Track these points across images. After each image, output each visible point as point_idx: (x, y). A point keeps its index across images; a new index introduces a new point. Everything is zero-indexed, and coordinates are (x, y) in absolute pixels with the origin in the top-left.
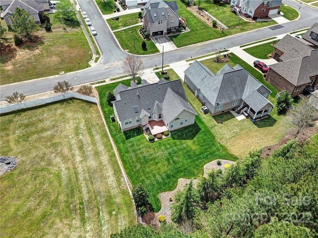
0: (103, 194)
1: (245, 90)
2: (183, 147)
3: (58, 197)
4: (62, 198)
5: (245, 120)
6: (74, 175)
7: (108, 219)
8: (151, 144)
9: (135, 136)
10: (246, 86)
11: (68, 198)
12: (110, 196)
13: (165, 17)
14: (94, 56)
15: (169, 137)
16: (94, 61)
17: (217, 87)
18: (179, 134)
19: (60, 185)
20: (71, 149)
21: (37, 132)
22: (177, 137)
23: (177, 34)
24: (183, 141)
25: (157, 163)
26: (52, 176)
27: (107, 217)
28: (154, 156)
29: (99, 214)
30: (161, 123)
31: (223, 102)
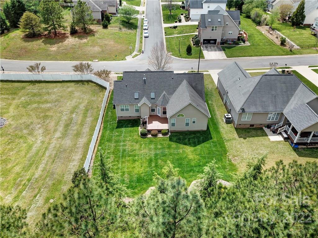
0: (55, 176)
1: (291, 102)
2: (177, 151)
3: (14, 166)
4: (17, 169)
5: (282, 143)
6: (44, 150)
7: (40, 205)
8: (140, 139)
9: (128, 127)
10: (293, 98)
11: (22, 171)
12: (61, 181)
13: (221, 24)
14: (135, 53)
15: (166, 137)
16: (132, 56)
17: (248, 91)
18: (181, 137)
20: (57, 124)
21: (39, 103)
22: (177, 140)
23: (233, 46)
24: (182, 146)
25: (134, 161)
26: (25, 145)
27: (42, 202)
28: (137, 152)
29: (35, 196)
30: (164, 120)
31: (253, 109)
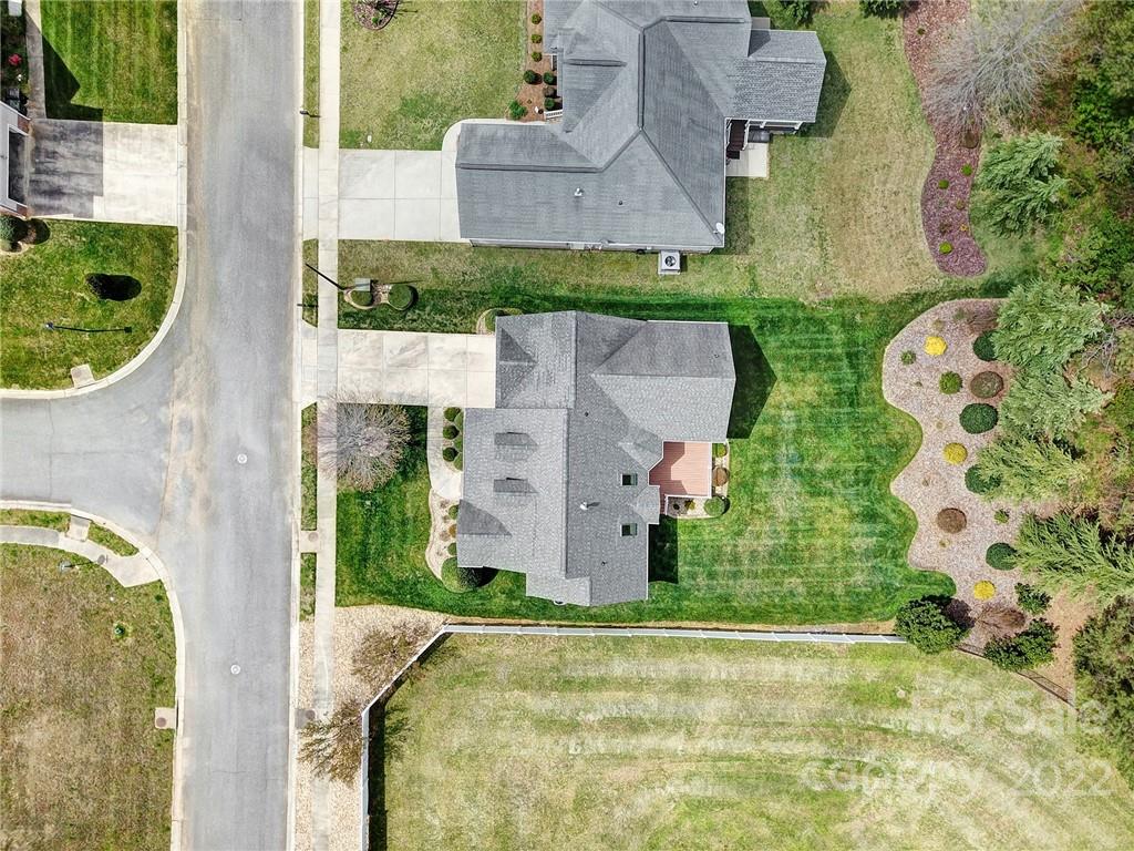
2: (789, 423)
3: (768, 818)
4: (777, 808)
5: (775, 153)
6: (721, 764)
7: (910, 714)
8: (732, 515)
11: (788, 792)
12: (848, 688)
14: (74, 541)
15: (731, 447)
16: (115, 558)
19: (731, 806)
24: (769, 409)
25: (812, 528)
26: (687, 824)
30: (674, 450)
